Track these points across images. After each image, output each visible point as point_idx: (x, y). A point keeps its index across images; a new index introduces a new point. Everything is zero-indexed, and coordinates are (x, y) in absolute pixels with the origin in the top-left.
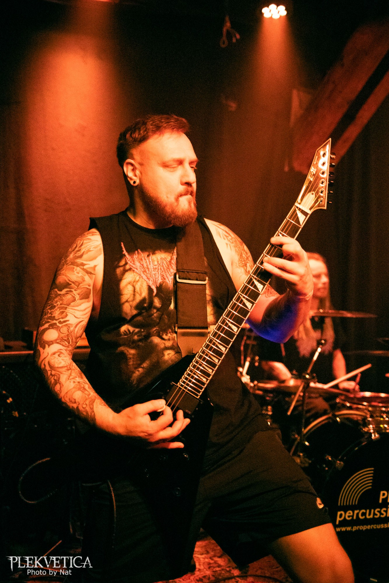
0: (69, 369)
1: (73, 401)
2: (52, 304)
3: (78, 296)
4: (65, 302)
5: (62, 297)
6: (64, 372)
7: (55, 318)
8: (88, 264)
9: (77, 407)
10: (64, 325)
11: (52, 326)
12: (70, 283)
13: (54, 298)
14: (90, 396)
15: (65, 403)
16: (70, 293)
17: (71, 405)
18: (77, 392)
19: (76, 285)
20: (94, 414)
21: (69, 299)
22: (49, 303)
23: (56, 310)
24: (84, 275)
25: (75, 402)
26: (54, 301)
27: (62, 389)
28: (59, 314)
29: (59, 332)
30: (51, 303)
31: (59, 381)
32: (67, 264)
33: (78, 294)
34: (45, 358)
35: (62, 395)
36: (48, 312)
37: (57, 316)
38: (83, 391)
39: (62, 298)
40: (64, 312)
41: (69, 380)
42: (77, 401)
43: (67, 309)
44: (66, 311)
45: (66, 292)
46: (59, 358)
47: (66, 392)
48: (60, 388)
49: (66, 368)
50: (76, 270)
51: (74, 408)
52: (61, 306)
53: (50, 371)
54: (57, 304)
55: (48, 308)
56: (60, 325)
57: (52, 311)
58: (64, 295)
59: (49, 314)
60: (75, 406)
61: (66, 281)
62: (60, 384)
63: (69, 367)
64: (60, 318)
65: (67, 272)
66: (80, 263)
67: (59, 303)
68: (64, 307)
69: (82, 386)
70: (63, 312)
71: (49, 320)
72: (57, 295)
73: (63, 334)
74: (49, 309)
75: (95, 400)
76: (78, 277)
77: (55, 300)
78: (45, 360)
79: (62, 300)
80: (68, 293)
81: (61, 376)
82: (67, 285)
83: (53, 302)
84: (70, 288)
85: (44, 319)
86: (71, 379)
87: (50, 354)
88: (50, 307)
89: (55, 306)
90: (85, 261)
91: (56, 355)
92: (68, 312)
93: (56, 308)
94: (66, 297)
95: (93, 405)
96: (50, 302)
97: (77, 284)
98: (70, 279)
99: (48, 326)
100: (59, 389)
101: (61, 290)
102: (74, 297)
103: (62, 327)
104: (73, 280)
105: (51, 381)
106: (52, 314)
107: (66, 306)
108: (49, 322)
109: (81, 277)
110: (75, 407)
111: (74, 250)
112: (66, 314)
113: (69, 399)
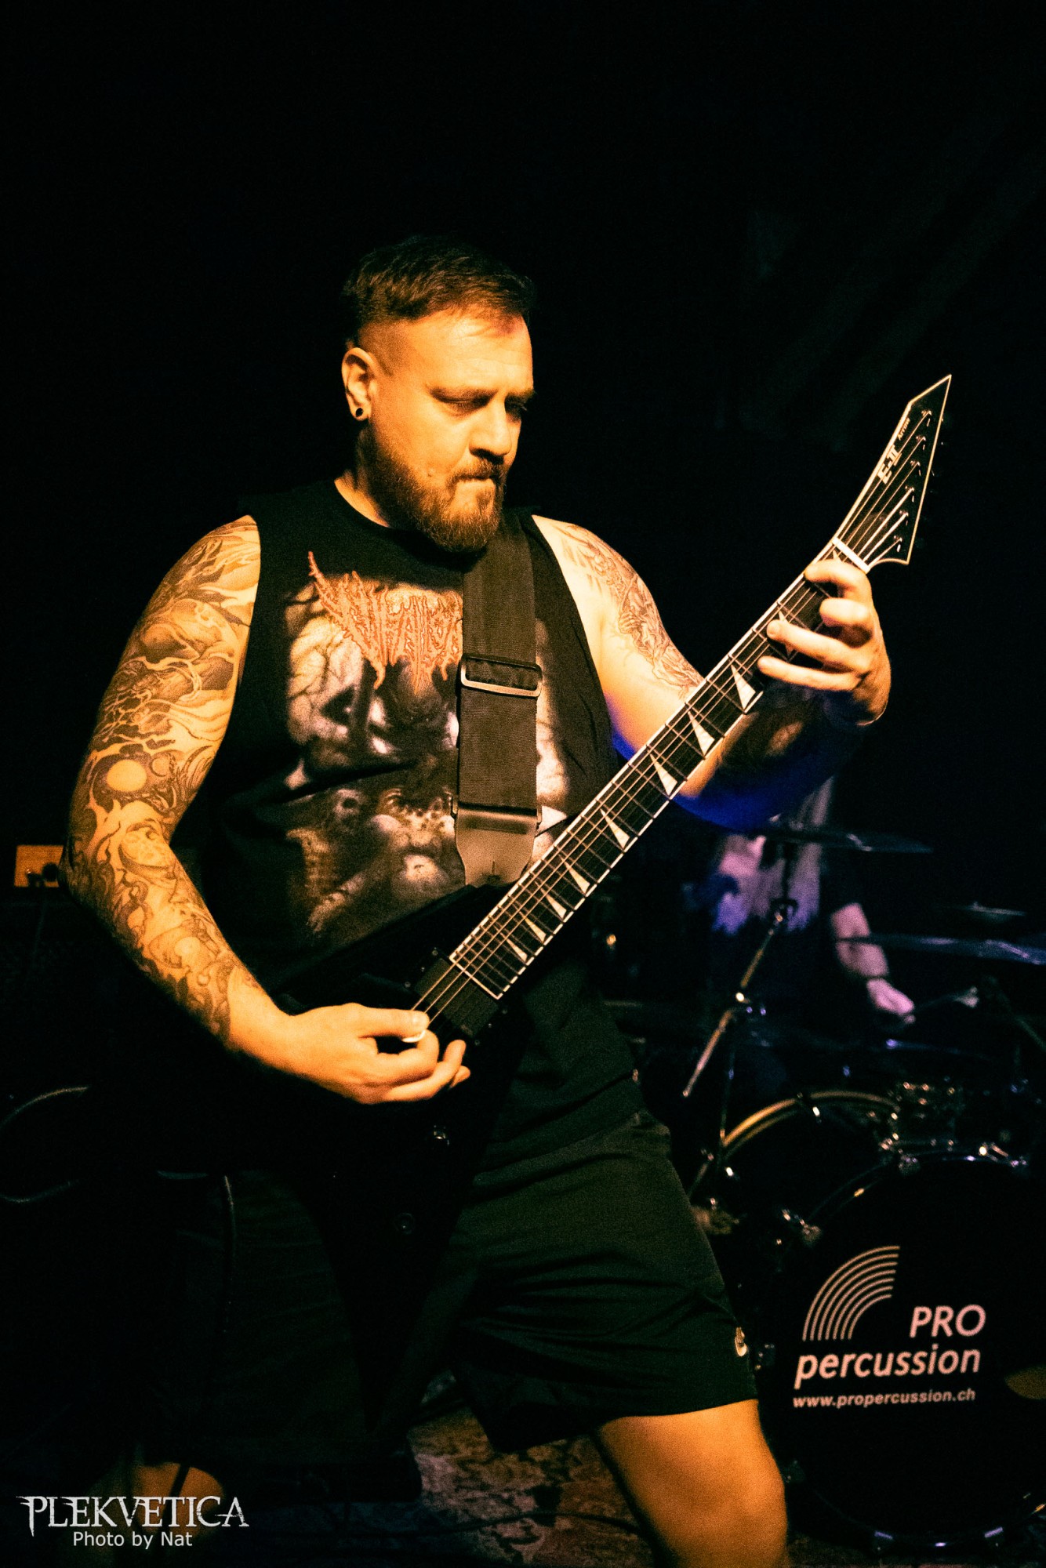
0: (171, 875)
1: (175, 960)
2: (129, 694)
3: (200, 679)
4: (165, 692)
5: (159, 678)
6: (159, 883)
7: (139, 731)
8: (232, 598)
9: (184, 980)
10: (162, 753)
11: (131, 752)
12: (182, 642)
13: (135, 680)
14: (220, 956)
15: (153, 965)
16: (180, 669)
17: (166, 970)
18: (187, 938)
19: (197, 650)
20: (228, 1006)
21: (176, 685)
22: (119, 691)
23: (142, 710)
24: (221, 626)
25: (180, 965)
26: (135, 687)
27: (150, 925)
28: (150, 721)
29: (148, 769)
30: (125, 690)
31: (143, 899)
33: (200, 675)
34: (110, 835)
35: (146, 939)
36: (118, 713)
37: (142, 728)
38: (204, 940)
39: (159, 681)
40: (164, 717)
41: (172, 905)
42: (185, 961)
43: (171, 711)
44: (169, 715)
45: (170, 667)
46: (149, 841)
47: (160, 933)
48: (144, 922)
49: (164, 872)
50: (200, 610)
51: (174, 979)
52: (154, 700)
53: (122, 873)
54: (144, 694)
55: (117, 702)
56: (152, 752)
57: (130, 711)
58: (163, 673)
59: (121, 720)
60: (178, 974)
61: (171, 637)
62: (145, 909)
63: (171, 870)
64: (151, 733)
65: (175, 615)
66: (212, 593)
67: (148, 692)
68: (161, 704)
69: (201, 926)
70: (159, 718)
71: (122, 736)
72: (144, 673)
73: (157, 777)
74: (120, 705)
75: (231, 968)
76: (203, 628)
77: (140, 684)
78: (109, 841)
79: (157, 686)
80: (175, 670)
81: (151, 889)
82: (173, 648)
83: (131, 687)
84: (179, 657)
85: (105, 730)
86: (176, 902)
87: (124, 827)
88: (122, 701)
89: (137, 701)
90: (224, 588)
91: (142, 832)
92: (173, 720)
93: (142, 705)
94: (168, 680)
95: (226, 983)
96: (122, 689)
98: (182, 633)
99: (121, 751)
101: (156, 661)
102: (189, 681)
103: (156, 757)
104: (191, 638)
105: (121, 900)
106: (130, 721)
107: (167, 703)
108: (120, 740)
109: (211, 628)
110: (178, 979)
111: (198, 561)
112: (168, 724)
113: (163, 954)
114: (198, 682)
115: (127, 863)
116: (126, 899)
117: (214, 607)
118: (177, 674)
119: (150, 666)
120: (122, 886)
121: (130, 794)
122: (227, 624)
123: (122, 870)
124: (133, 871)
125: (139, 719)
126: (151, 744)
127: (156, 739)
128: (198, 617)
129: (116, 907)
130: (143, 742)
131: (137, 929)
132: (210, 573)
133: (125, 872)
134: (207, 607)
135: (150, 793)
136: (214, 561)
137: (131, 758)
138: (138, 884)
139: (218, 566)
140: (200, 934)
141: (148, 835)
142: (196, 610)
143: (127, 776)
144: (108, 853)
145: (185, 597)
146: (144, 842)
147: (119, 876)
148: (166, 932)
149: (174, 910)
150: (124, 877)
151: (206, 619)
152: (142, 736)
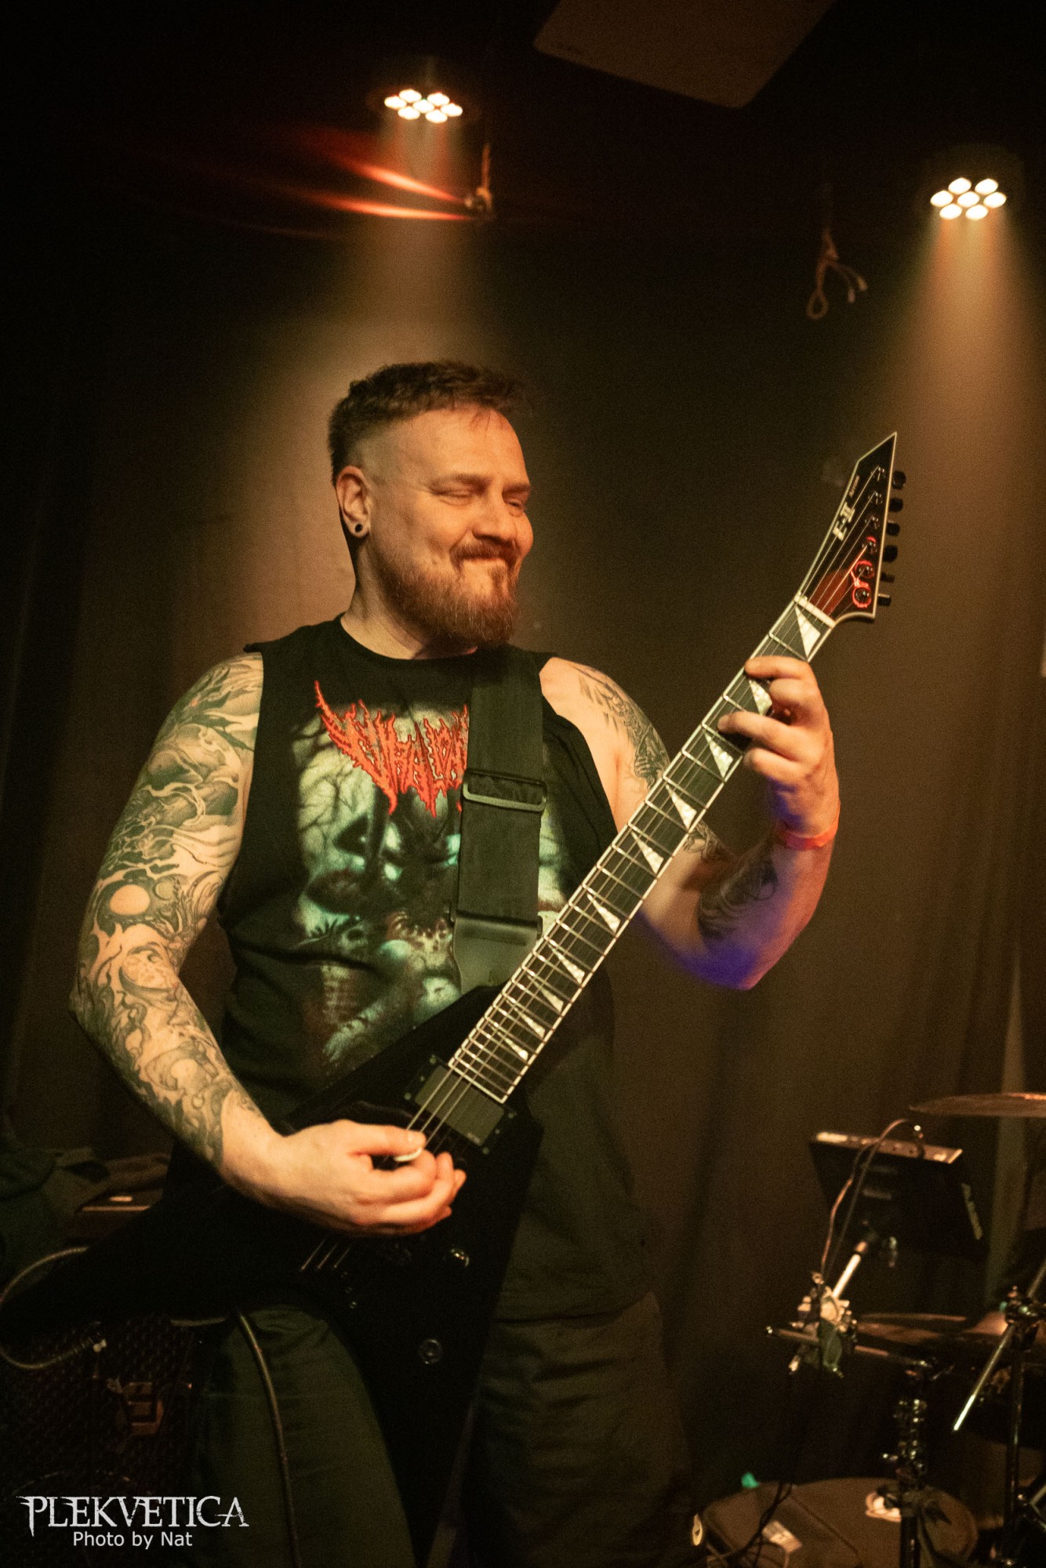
0: (173, 997)
1: (170, 1083)
2: (134, 821)
3: (203, 804)
5: (163, 805)
8: (235, 723)
9: (179, 1103)
10: (166, 878)
13: (142, 806)
14: (217, 1078)
15: (148, 1087)
16: (185, 794)
18: (185, 1061)
19: (200, 774)
20: (221, 1129)
21: (180, 810)
22: (126, 822)
25: (175, 1088)
26: (140, 816)
30: (132, 819)
31: (141, 1022)
32: (182, 721)
33: (204, 800)
35: (143, 1061)
36: (124, 841)
37: (147, 853)
39: (163, 807)
40: (166, 842)
42: (179, 1084)
45: (175, 792)
46: (149, 964)
47: (155, 1055)
51: (169, 1102)
53: (122, 995)
55: (124, 832)
59: (126, 847)
60: (173, 1097)
62: (143, 1031)
66: (217, 718)
68: (165, 829)
71: (127, 862)
73: (161, 901)
74: (127, 832)
75: (229, 1089)
78: (110, 965)
83: (138, 814)
84: (183, 782)
85: (110, 860)
86: (174, 1025)
88: (129, 827)
90: (229, 713)
91: (144, 955)
95: (221, 1106)
96: (130, 818)
100: (137, 1046)
104: (194, 762)
105: (119, 1022)
109: (215, 753)
110: (173, 1103)
111: (203, 688)
112: (172, 849)
113: (161, 1077)
114: (201, 806)
115: (127, 984)
118: (181, 799)
119: (155, 793)
122: (231, 748)
123: (121, 992)
126: (155, 869)
127: (160, 863)
130: (147, 867)
131: (134, 1052)
132: (215, 699)
133: (125, 994)
135: (151, 918)
137: (135, 883)
141: (149, 958)
142: (200, 734)
144: (109, 977)
146: (145, 965)
148: (163, 1054)
149: (172, 1032)
150: (124, 999)
152: (145, 862)
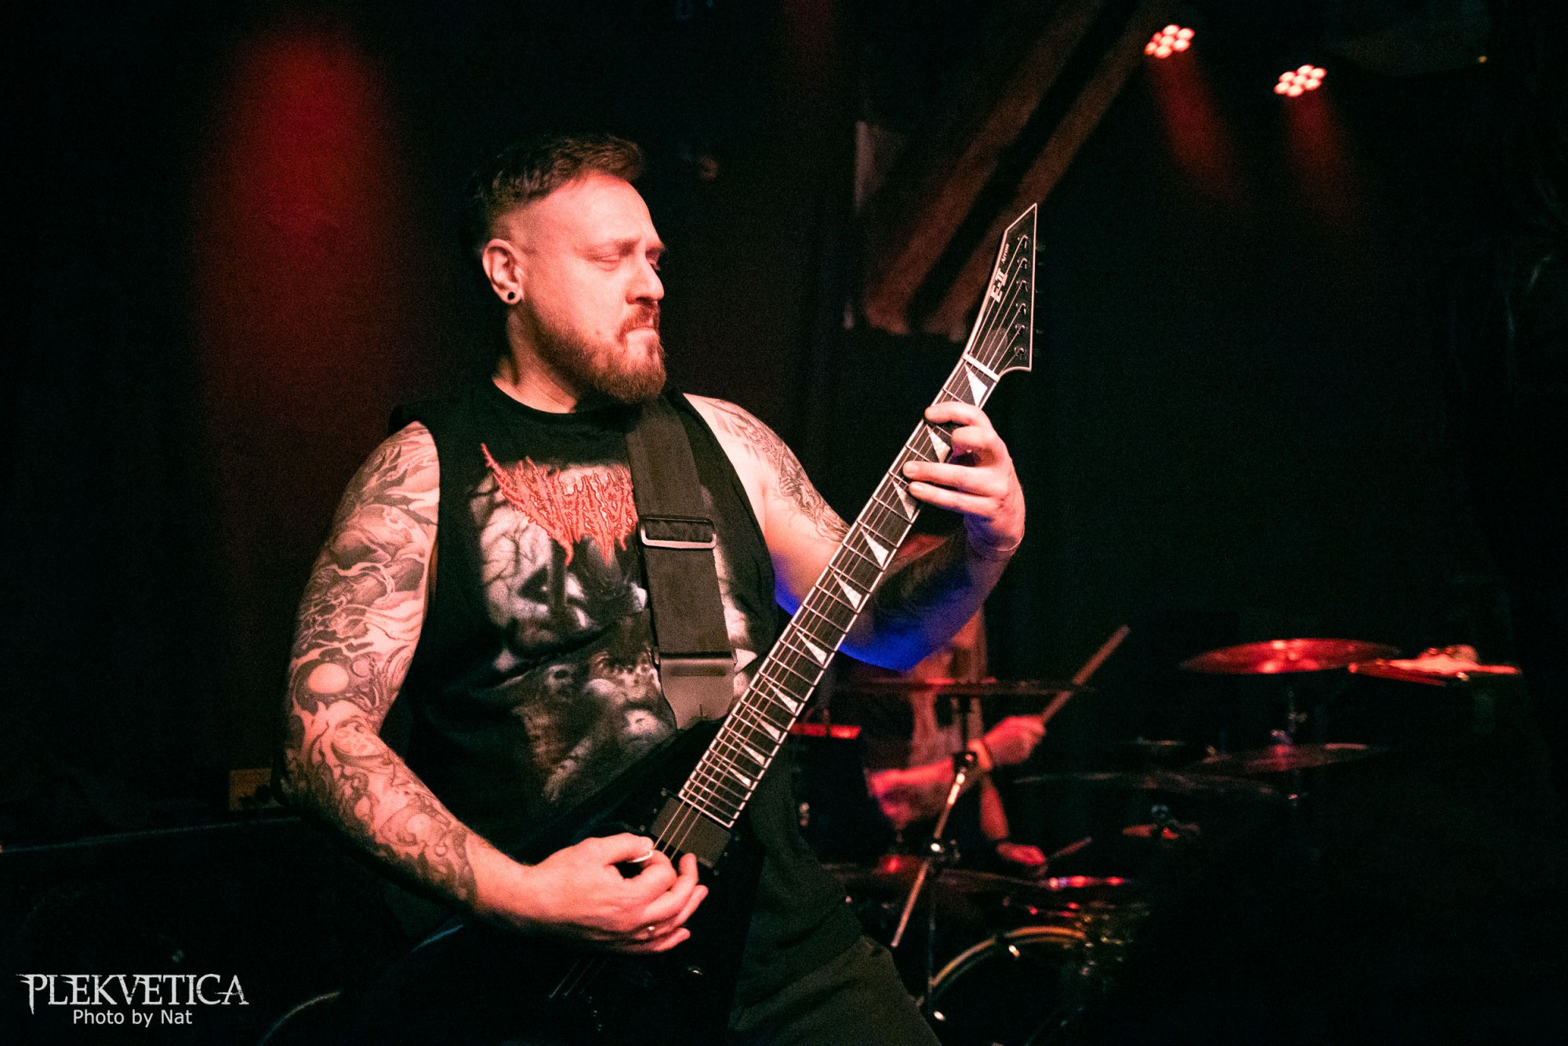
0: (387, 761)
1: (409, 839)
2: (324, 601)
3: (392, 581)
4: (360, 597)
5: (353, 584)
6: (378, 770)
7: (338, 636)
8: (418, 500)
9: (422, 855)
10: (363, 656)
11: (331, 656)
12: (374, 547)
13: (329, 587)
15: (387, 848)
16: (373, 573)
17: (402, 850)
18: (417, 816)
19: (388, 553)
20: (471, 870)
21: (370, 589)
22: (314, 600)
23: (339, 615)
24: (410, 528)
25: (415, 843)
26: (329, 594)
27: (376, 811)
28: (347, 626)
29: (350, 672)
30: (320, 598)
31: (365, 789)
32: (364, 501)
33: (393, 577)
34: (319, 736)
35: (376, 825)
36: (315, 621)
37: (341, 632)
38: (434, 814)
39: (352, 586)
40: (360, 621)
41: (394, 788)
42: (419, 838)
43: (367, 615)
44: (365, 619)
45: (363, 572)
46: (359, 735)
47: (389, 815)
48: (371, 811)
49: (379, 760)
50: (388, 514)
51: (411, 857)
52: (350, 606)
53: (339, 769)
54: (339, 600)
55: (313, 610)
56: (352, 655)
57: (327, 616)
58: (356, 579)
59: (318, 626)
60: (414, 851)
61: (362, 543)
62: (369, 797)
63: (385, 757)
64: (349, 637)
65: (362, 521)
66: (398, 497)
67: (343, 598)
68: (357, 608)
69: (426, 803)
70: (355, 623)
71: (321, 641)
72: (337, 580)
73: (359, 678)
74: (316, 613)
75: (465, 835)
76: (393, 532)
77: (334, 591)
78: (321, 742)
79: (351, 591)
80: (367, 574)
81: (372, 778)
82: (365, 553)
83: (326, 594)
84: (371, 562)
85: (302, 638)
86: (397, 786)
87: (333, 724)
88: (318, 608)
89: (333, 607)
90: (409, 491)
91: (350, 728)
92: (371, 623)
93: (338, 610)
94: (362, 585)
95: (465, 849)
96: (317, 596)
97: (392, 549)
98: (372, 538)
99: (320, 655)
100: (367, 812)
101: (348, 567)
102: (382, 584)
103: (356, 659)
104: (381, 541)
105: (343, 794)
106: (327, 627)
107: (363, 607)
108: (320, 646)
109: (401, 531)
110: (416, 857)
111: (379, 468)
112: (365, 627)
113: (397, 835)
114: (390, 584)
115: (342, 758)
116: (348, 791)
117: (401, 509)
118: (370, 578)
119: (342, 573)
120: (343, 780)
121: (334, 695)
122: (416, 525)
123: (338, 765)
124: (350, 764)
125: (336, 624)
126: (350, 647)
127: (355, 642)
128: (387, 521)
129: (340, 802)
130: (342, 646)
131: (366, 818)
132: (394, 478)
133: (343, 768)
134: (395, 510)
135: (353, 693)
136: (396, 466)
137: (332, 661)
138: (357, 775)
139: (401, 471)
140: (428, 810)
141: (356, 729)
142: (385, 514)
143: (329, 678)
144: (322, 754)
145: (372, 503)
146: (354, 737)
147: (337, 772)
148: (394, 815)
149: (398, 793)
150: (342, 772)
151: (395, 522)
152: (341, 641)
